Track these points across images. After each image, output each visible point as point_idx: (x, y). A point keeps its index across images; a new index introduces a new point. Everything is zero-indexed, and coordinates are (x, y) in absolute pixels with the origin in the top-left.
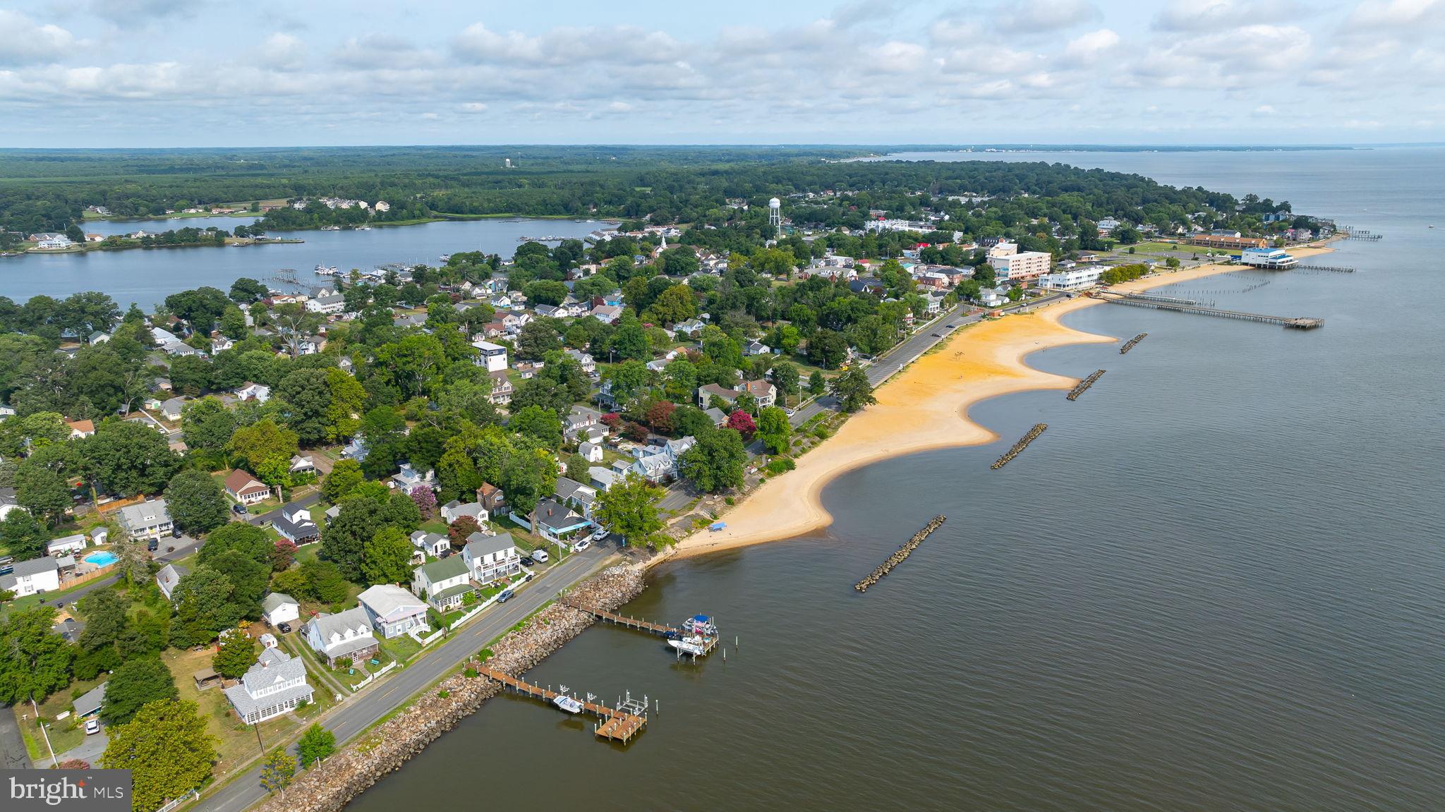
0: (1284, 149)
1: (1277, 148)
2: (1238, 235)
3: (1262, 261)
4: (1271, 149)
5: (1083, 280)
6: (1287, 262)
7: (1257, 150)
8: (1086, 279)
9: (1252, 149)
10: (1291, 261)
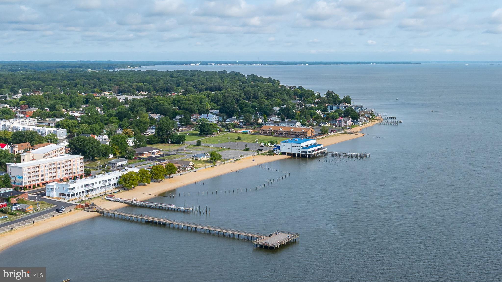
0: (377, 63)
1: (373, 63)
2: (298, 124)
3: (296, 151)
4: (369, 63)
5: (95, 186)
6: (317, 150)
7: (363, 64)
8: (101, 185)
9: (360, 63)
10: (321, 149)
